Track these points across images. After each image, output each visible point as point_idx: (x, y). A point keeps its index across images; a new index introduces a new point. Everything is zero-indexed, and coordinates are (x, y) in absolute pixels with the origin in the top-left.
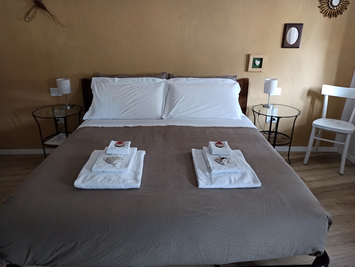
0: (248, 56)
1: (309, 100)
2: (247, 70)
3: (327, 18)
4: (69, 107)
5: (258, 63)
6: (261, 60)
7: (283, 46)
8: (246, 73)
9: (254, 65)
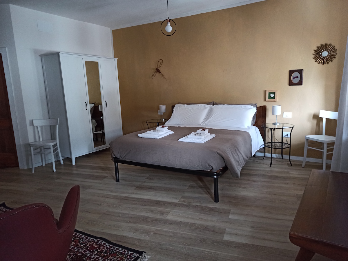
0: (265, 92)
2: (265, 100)
3: (320, 64)
5: (272, 96)
6: (274, 94)
7: (290, 84)
8: (265, 102)
9: (270, 97)
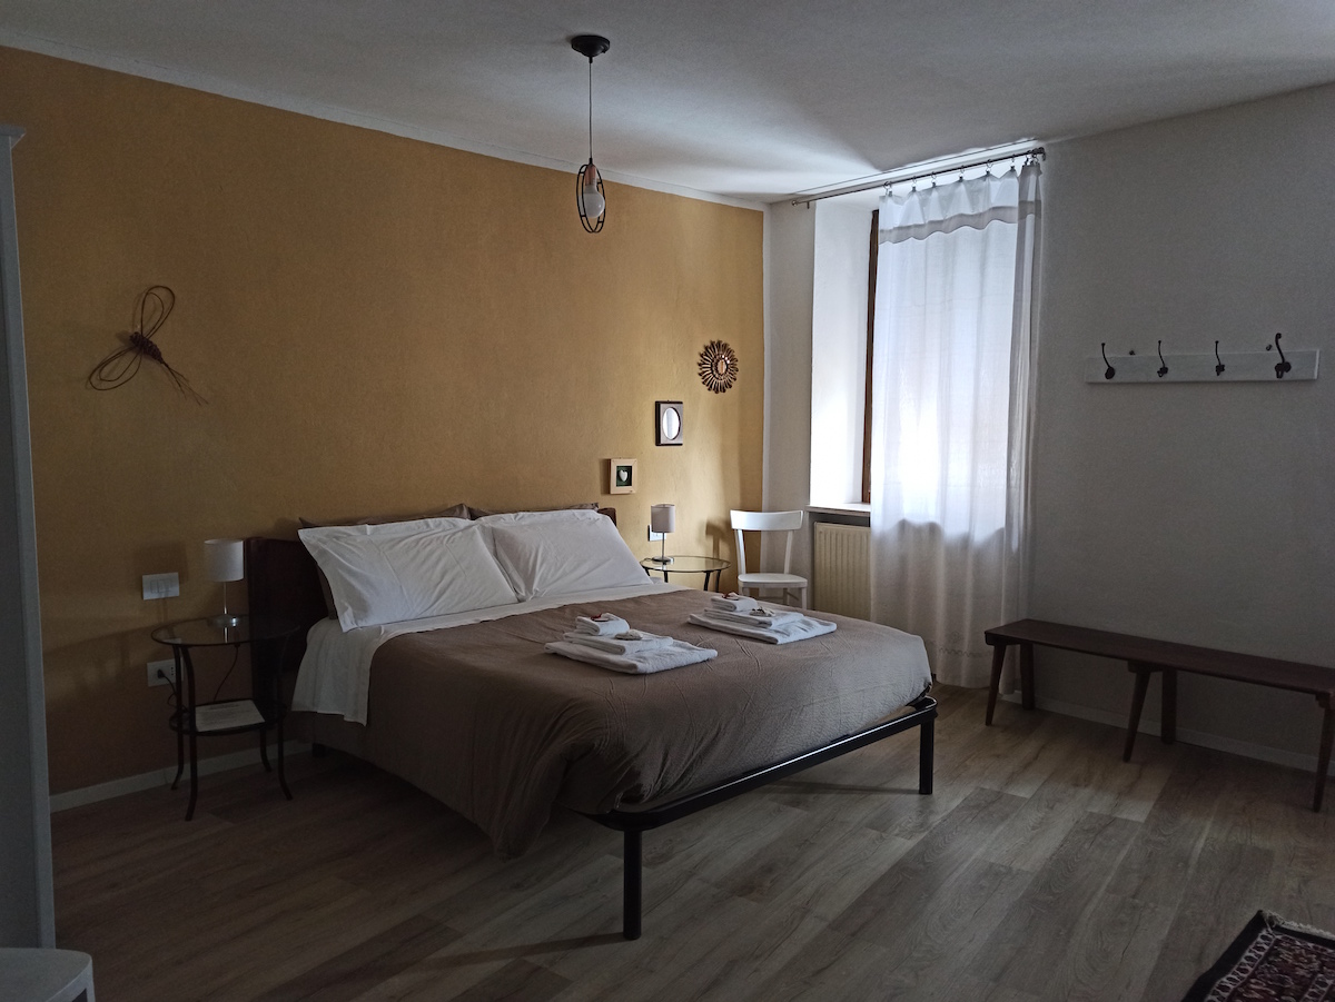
0: (607, 463)
1: (710, 543)
2: (607, 490)
3: (712, 392)
4: (234, 620)
5: (624, 476)
6: (629, 469)
7: (658, 443)
8: (607, 497)
9: (619, 481)
